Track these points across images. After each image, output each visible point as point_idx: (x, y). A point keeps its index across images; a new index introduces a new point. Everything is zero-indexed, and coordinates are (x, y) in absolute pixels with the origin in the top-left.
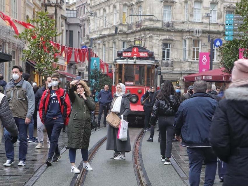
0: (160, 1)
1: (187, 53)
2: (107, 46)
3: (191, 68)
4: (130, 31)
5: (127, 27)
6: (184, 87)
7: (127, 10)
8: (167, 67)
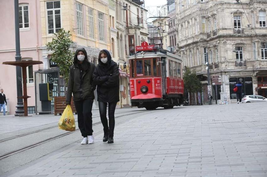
0: (230, 13)
1: (257, 53)
2: (192, 52)
3: (261, 66)
4: (208, 39)
5: (206, 35)
6: (257, 82)
7: (206, 21)
8: (241, 66)
